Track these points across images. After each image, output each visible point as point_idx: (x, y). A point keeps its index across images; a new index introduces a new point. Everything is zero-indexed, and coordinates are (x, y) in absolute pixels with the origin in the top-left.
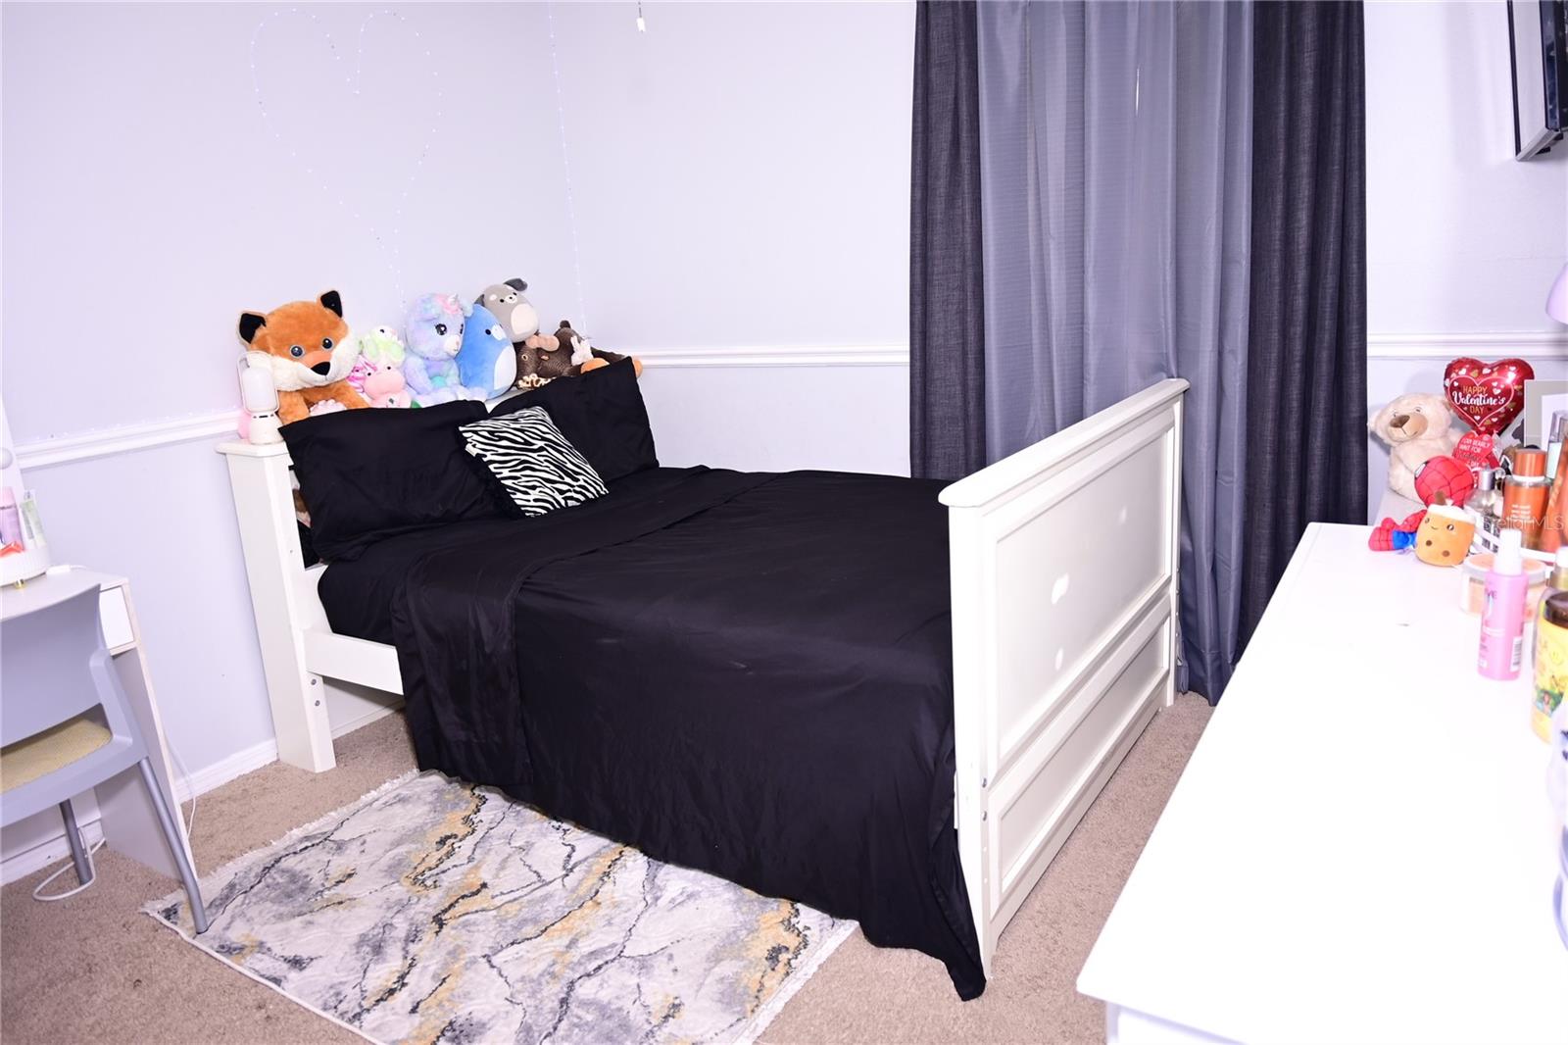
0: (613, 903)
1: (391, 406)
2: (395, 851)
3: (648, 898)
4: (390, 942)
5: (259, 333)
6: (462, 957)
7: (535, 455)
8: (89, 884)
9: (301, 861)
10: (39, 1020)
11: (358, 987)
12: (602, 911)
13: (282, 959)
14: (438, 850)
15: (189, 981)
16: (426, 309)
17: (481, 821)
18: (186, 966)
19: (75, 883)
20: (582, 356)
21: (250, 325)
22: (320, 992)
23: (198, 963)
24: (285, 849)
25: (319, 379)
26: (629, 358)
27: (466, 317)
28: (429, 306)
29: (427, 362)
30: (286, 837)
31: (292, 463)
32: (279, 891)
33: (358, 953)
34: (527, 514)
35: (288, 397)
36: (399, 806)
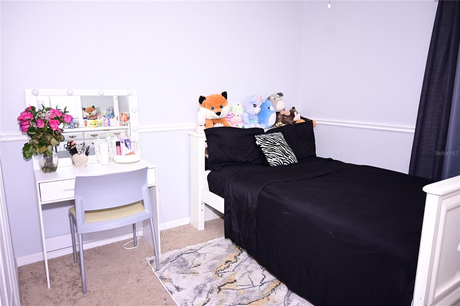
0: (274, 301)
1: (237, 127)
2: (213, 261)
3: (285, 303)
4: (204, 291)
5: (204, 102)
6: (223, 303)
7: (276, 147)
8: (136, 247)
9: (188, 256)
10: (114, 283)
11: (192, 303)
12: (269, 302)
13: (175, 286)
14: (225, 265)
15: (150, 284)
16: (251, 99)
17: (240, 259)
18: (151, 279)
19: (133, 246)
20: (297, 118)
21: (202, 99)
22: (181, 300)
23: (154, 280)
24: (185, 251)
25: (217, 117)
26: (312, 120)
27: (263, 103)
28: (252, 99)
29: (249, 115)
30: (186, 248)
31: (206, 140)
32: (179, 264)
33: (195, 291)
34: (271, 165)
35: (209, 121)
36: (217, 247)
